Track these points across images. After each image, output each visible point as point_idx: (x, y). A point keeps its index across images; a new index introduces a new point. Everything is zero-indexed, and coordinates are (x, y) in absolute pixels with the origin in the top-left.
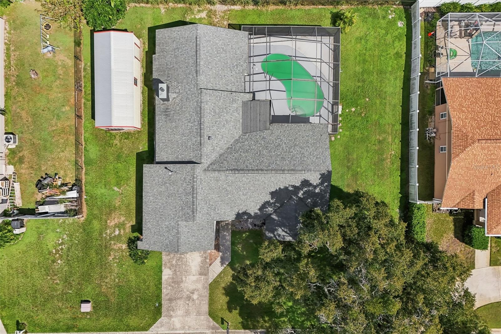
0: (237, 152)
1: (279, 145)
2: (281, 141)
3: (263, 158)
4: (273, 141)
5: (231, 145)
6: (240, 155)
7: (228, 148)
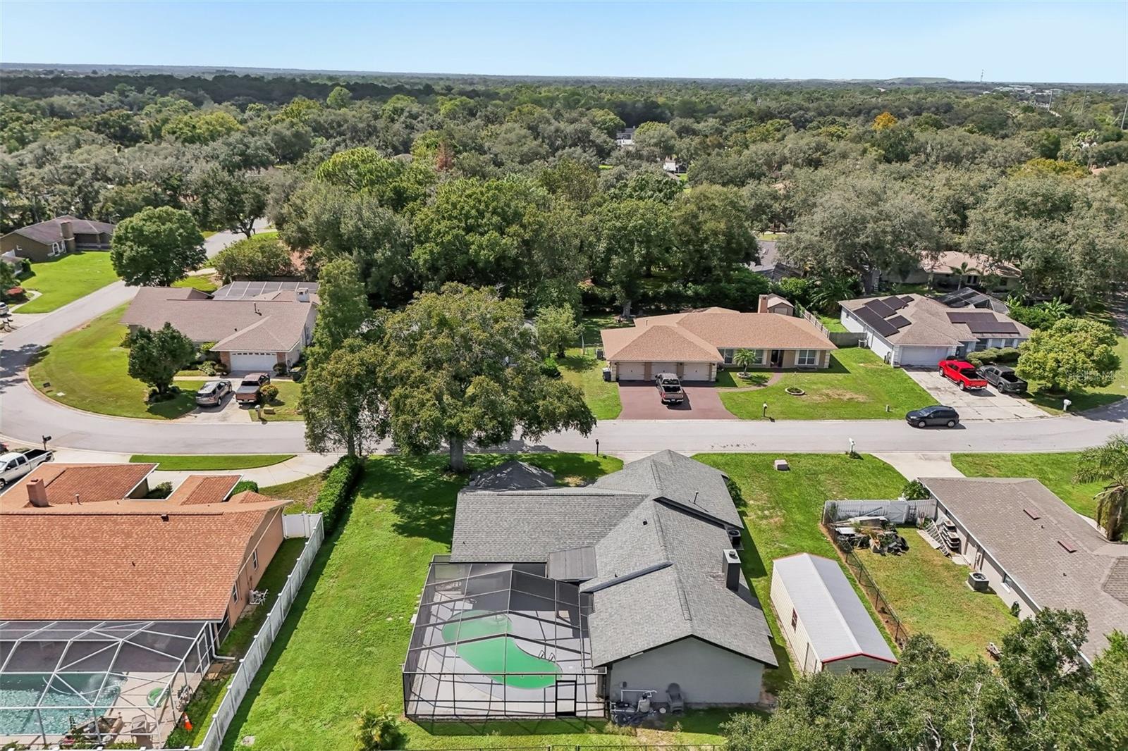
0: (600, 520)
1: (534, 529)
2: (531, 535)
3: (561, 512)
4: (544, 534)
5: (610, 529)
6: (595, 516)
7: (615, 525)
